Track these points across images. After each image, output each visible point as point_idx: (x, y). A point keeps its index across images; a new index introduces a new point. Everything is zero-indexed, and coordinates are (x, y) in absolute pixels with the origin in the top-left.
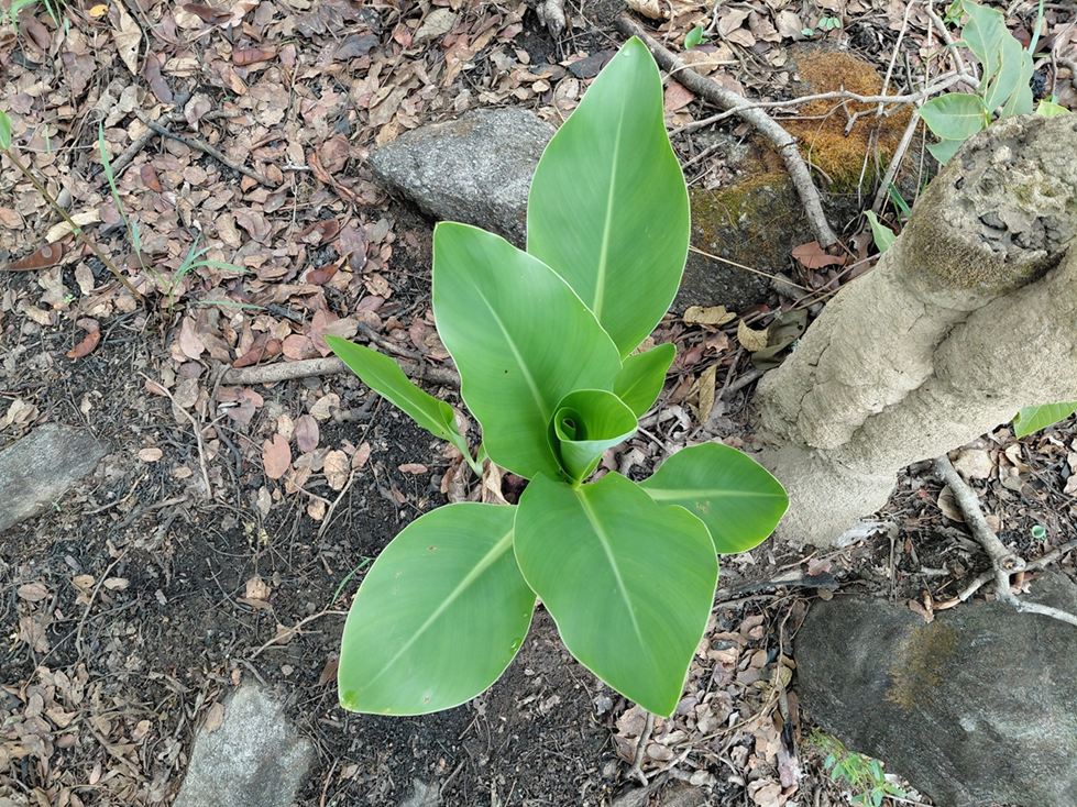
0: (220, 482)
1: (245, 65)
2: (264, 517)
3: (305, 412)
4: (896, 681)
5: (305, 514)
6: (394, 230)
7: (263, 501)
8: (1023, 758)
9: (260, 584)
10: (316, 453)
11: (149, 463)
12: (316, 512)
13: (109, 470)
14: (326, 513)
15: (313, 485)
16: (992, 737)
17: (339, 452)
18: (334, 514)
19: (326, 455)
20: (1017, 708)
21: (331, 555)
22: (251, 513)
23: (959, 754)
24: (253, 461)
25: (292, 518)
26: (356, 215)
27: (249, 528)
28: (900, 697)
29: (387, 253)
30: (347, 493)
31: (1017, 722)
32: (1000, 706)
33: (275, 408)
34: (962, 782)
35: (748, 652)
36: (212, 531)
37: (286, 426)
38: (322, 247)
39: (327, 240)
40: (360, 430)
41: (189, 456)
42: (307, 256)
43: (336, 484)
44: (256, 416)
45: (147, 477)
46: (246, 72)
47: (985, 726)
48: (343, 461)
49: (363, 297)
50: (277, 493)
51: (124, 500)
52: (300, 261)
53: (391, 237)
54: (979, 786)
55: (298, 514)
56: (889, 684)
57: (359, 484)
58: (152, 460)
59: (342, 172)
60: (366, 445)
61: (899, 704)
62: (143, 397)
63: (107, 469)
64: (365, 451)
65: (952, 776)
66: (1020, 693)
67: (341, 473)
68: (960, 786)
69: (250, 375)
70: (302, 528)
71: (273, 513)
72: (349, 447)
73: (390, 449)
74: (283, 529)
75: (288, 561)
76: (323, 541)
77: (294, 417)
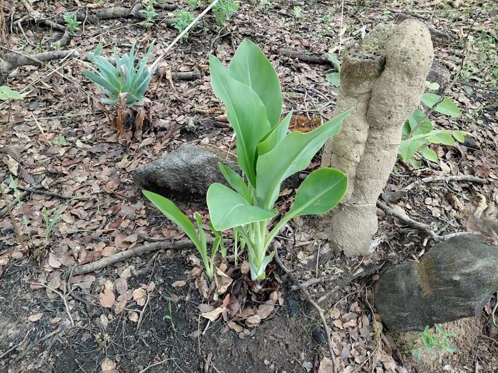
0: (78, 318)
1: (67, 166)
2: (105, 328)
3: (118, 277)
4: (422, 286)
5: (128, 321)
6: (144, 204)
7: (104, 320)
8: (482, 274)
9: (109, 362)
10: (128, 292)
11: (35, 322)
12: (134, 318)
13: (10, 331)
14: (139, 318)
15: (129, 306)
16: (467, 276)
17: (140, 288)
18: (144, 317)
19: (132, 292)
20: (467, 263)
21: (146, 336)
22: (98, 329)
23: (461, 291)
24: (94, 304)
25: (121, 325)
26: (126, 202)
27: (97, 337)
28: (427, 291)
29: (143, 212)
30: (148, 305)
31: (471, 267)
32: (462, 267)
33: (102, 280)
34: (470, 300)
35: (359, 319)
36: (76, 344)
37: (109, 285)
38: (113, 216)
39: (115, 213)
40: (148, 278)
41: (58, 312)
42: (107, 220)
43: (141, 303)
44: (92, 285)
45: (34, 329)
46: (68, 168)
47: (462, 275)
48: (142, 292)
49: (137, 228)
50: (110, 316)
51: (21, 344)
52: (104, 222)
53: (144, 207)
54: (476, 297)
55: (124, 322)
56: (420, 290)
57: (153, 300)
58: (36, 320)
59: (118, 189)
60: (152, 283)
61: (429, 294)
62: (29, 293)
63: (9, 331)
64: (152, 286)
65: (465, 302)
66: (465, 259)
67: (143, 297)
68: (470, 302)
69: (88, 267)
70: (127, 329)
71: (110, 325)
72: (144, 286)
73: (165, 281)
74: (117, 331)
75: (123, 346)
76: (140, 331)
77: (113, 281)
